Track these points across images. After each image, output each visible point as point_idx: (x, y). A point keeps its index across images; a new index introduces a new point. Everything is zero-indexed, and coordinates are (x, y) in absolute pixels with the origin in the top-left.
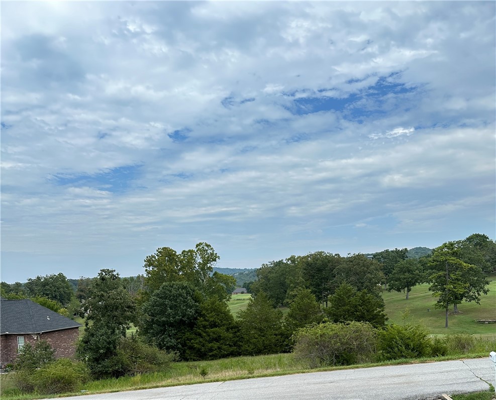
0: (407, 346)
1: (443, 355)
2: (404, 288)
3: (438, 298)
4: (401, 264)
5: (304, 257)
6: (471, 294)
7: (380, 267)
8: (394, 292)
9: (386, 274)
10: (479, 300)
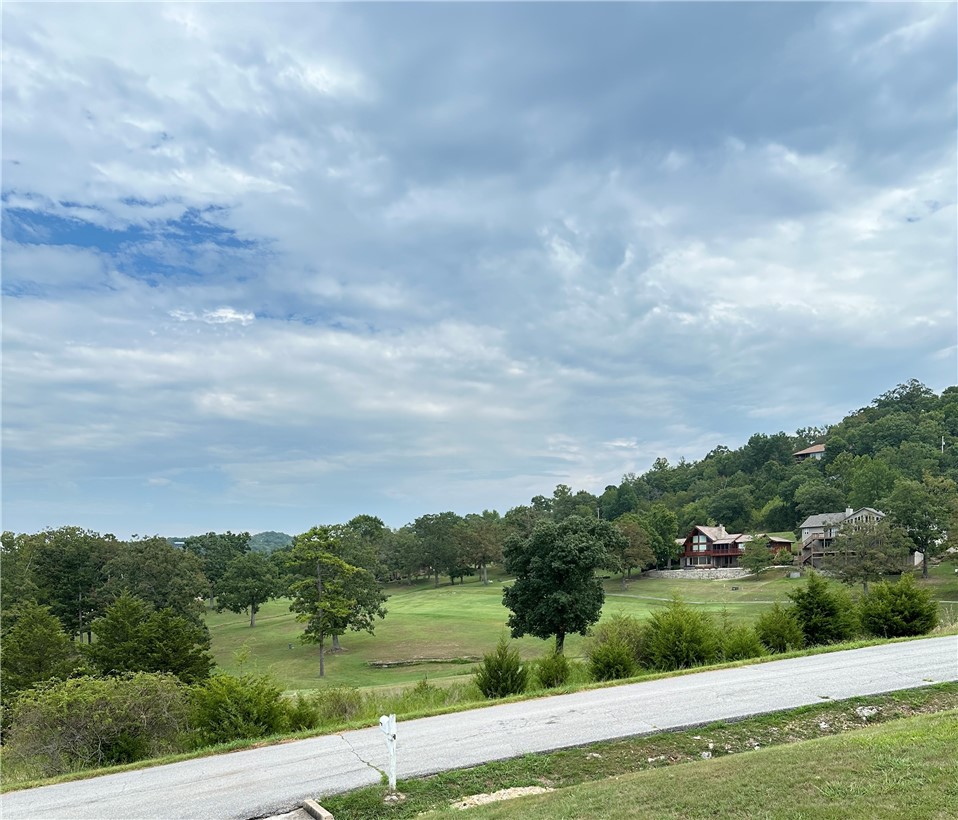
0: (247, 715)
1: (309, 727)
2: (246, 607)
3: (306, 625)
4: (239, 561)
5: (34, 538)
6: (360, 617)
7: (200, 565)
8: (227, 614)
9: (212, 579)
10: (372, 628)
